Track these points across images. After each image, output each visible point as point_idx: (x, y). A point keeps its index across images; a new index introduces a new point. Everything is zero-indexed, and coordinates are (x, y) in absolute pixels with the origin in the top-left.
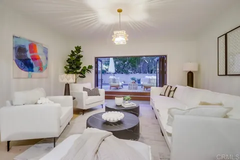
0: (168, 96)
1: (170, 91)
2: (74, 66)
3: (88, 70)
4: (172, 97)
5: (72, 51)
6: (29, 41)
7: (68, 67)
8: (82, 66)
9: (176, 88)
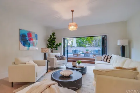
0: (106, 61)
1: (107, 58)
2: (51, 44)
3: (59, 45)
4: (109, 62)
5: (51, 35)
6: (28, 31)
7: (49, 44)
8: (56, 43)
9: (112, 56)
